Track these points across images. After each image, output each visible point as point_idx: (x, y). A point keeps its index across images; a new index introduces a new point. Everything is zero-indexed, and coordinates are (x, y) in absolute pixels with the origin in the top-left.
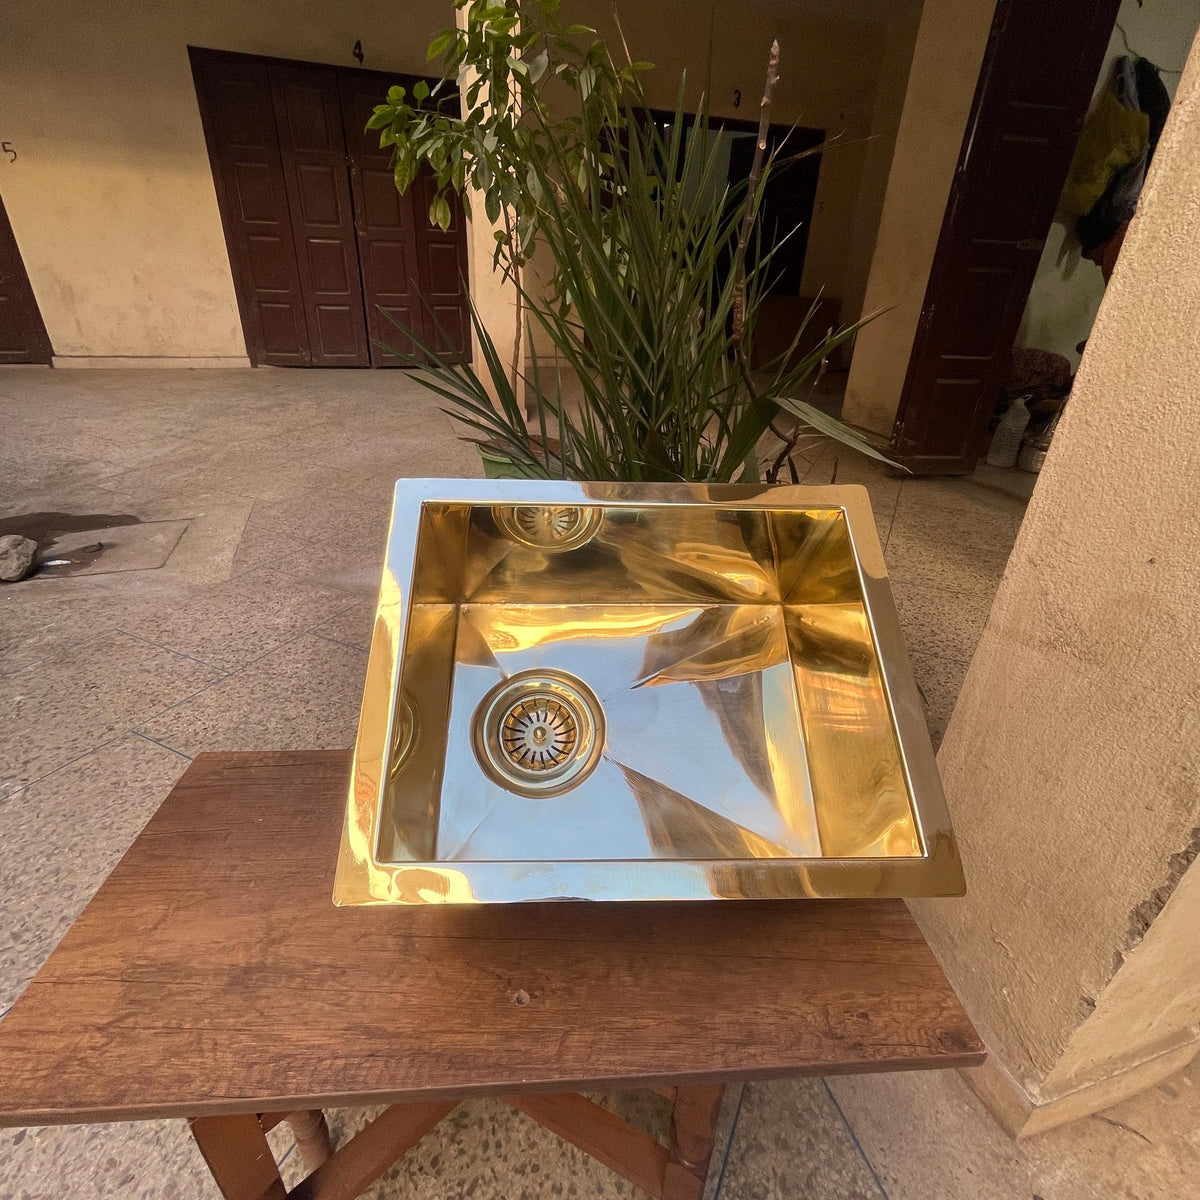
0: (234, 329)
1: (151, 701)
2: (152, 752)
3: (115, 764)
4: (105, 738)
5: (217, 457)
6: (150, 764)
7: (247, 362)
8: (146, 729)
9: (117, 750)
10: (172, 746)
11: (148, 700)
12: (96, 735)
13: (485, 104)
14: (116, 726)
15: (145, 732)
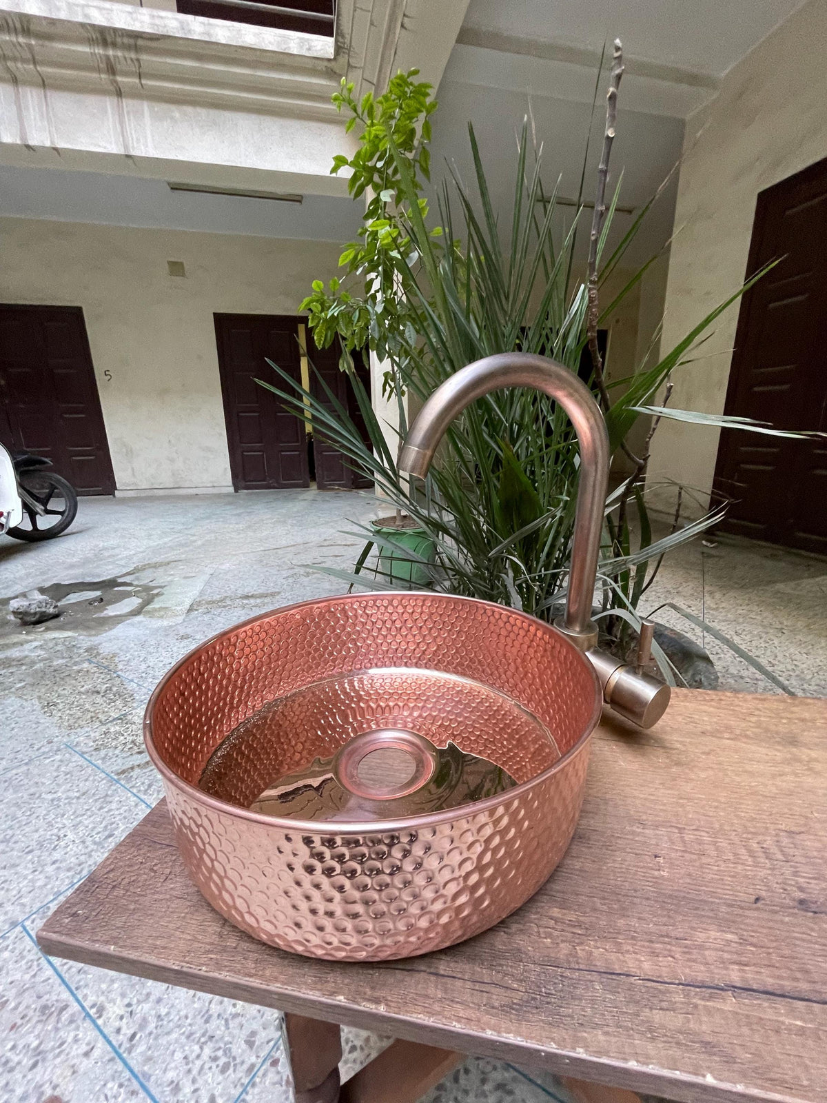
0: (226, 469)
1: (92, 717)
2: (74, 764)
3: (39, 775)
4: (43, 750)
5: (199, 543)
6: (69, 776)
7: (232, 489)
8: (77, 743)
9: (48, 761)
10: (92, 759)
11: (89, 717)
12: (36, 747)
13: (377, 291)
14: (56, 739)
15: (76, 746)
